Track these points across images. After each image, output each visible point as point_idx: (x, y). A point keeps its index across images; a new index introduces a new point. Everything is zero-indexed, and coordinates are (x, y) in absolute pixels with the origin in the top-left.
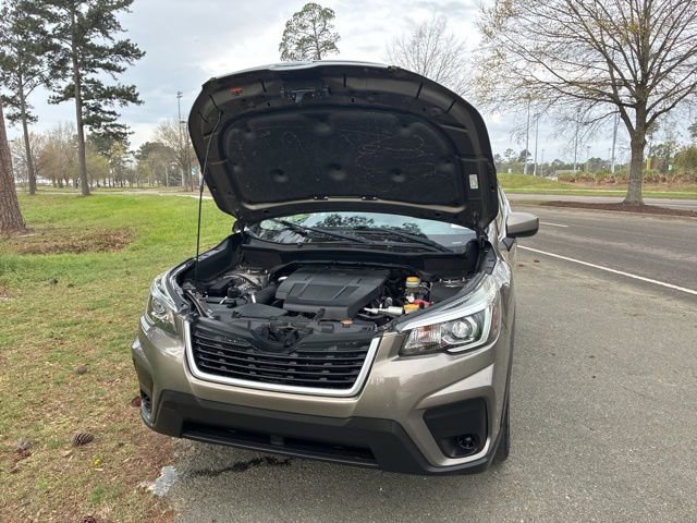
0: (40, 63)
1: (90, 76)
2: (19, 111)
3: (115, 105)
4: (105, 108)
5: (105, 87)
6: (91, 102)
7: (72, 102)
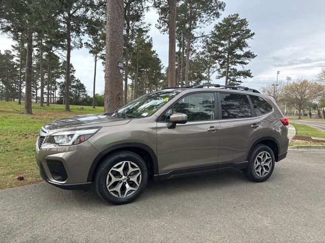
0: (216, 63)
1: (233, 67)
2: (207, 82)
3: (242, 78)
4: (237, 80)
5: (238, 71)
6: (232, 77)
7: (225, 78)
